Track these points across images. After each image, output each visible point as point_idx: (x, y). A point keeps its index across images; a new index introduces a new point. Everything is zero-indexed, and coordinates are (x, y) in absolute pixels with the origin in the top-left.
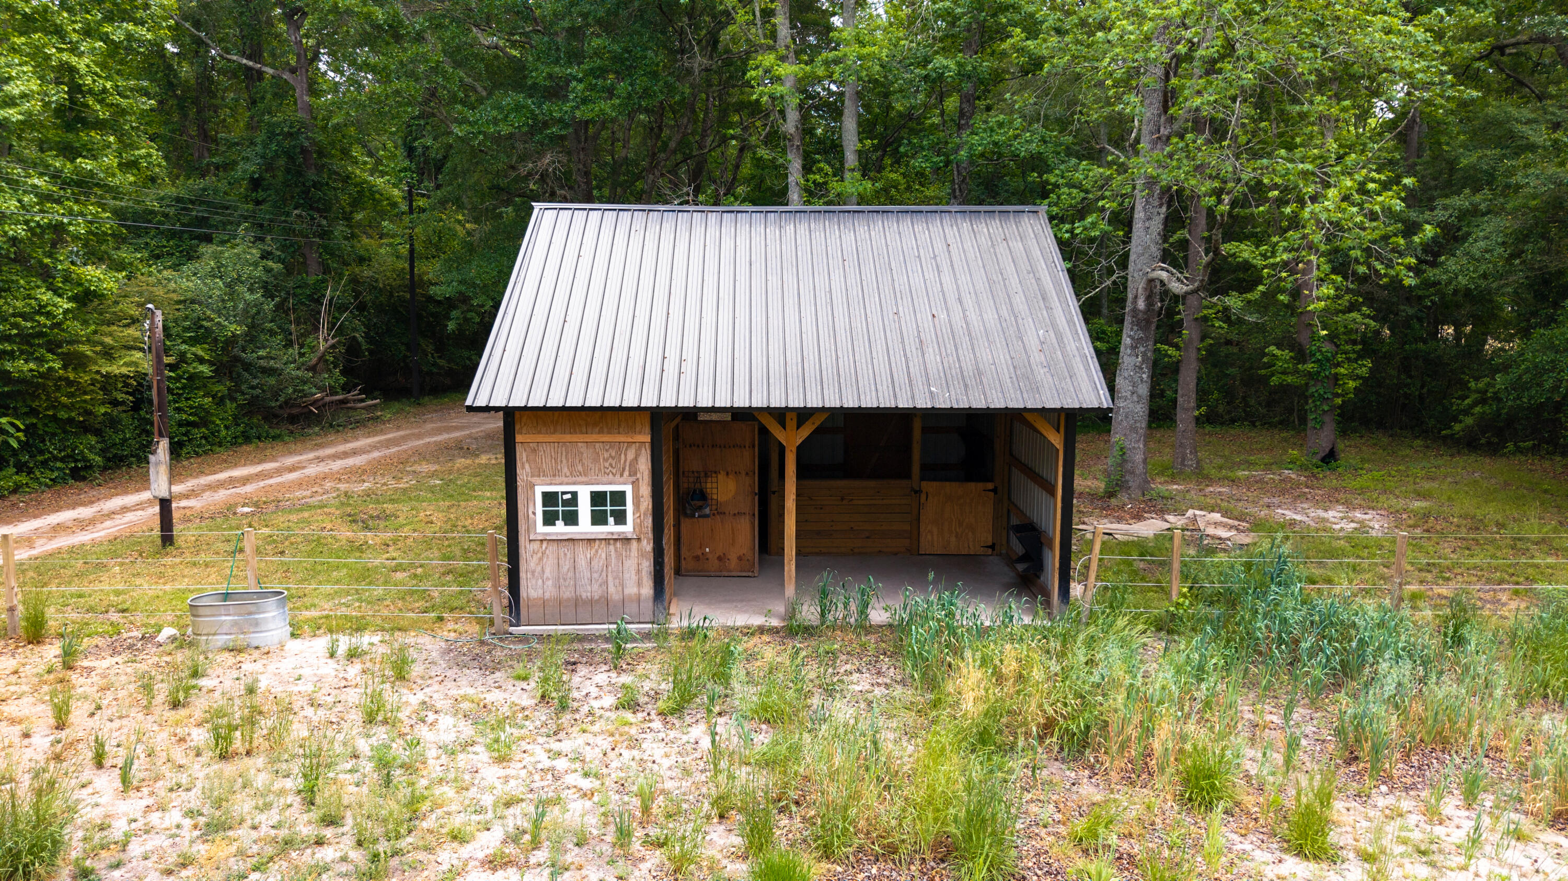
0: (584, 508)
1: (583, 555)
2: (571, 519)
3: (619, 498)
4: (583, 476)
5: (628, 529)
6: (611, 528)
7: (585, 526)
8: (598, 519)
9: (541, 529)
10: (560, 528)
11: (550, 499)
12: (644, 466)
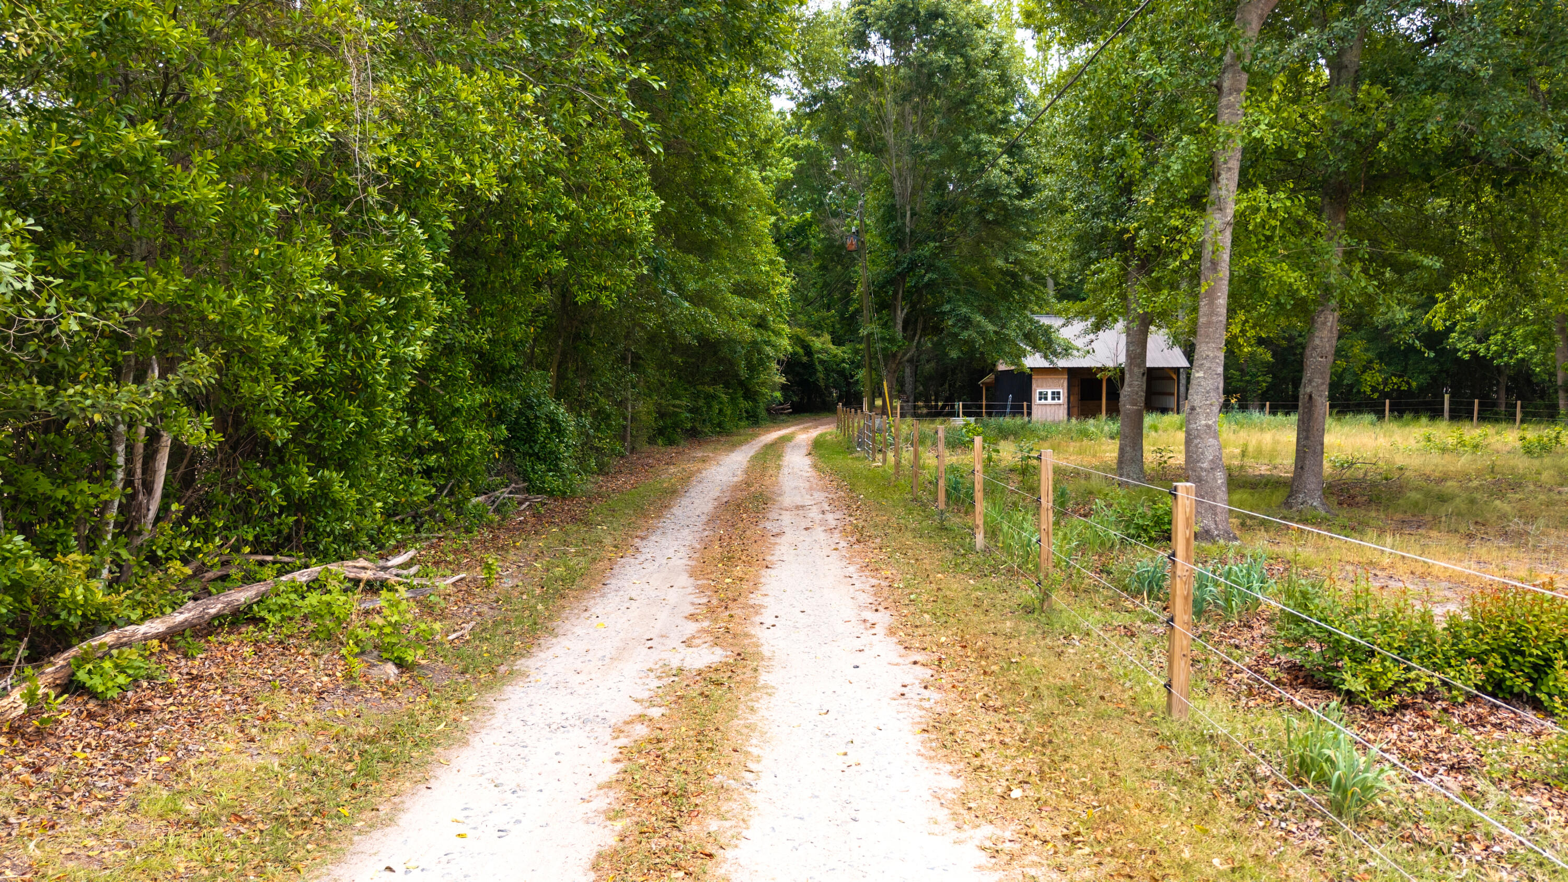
0: (1049, 396)
1: (1048, 408)
2: (1046, 399)
3: (1059, 393)
4: (1050, 387)
5: (1061, 401)
6: (1056, 401)
7: (1049, 401)
8: (1053, 399)
9: (1038, 402)
10: (1043, 401)
11: (1040, 393)
12: (1066, 384)
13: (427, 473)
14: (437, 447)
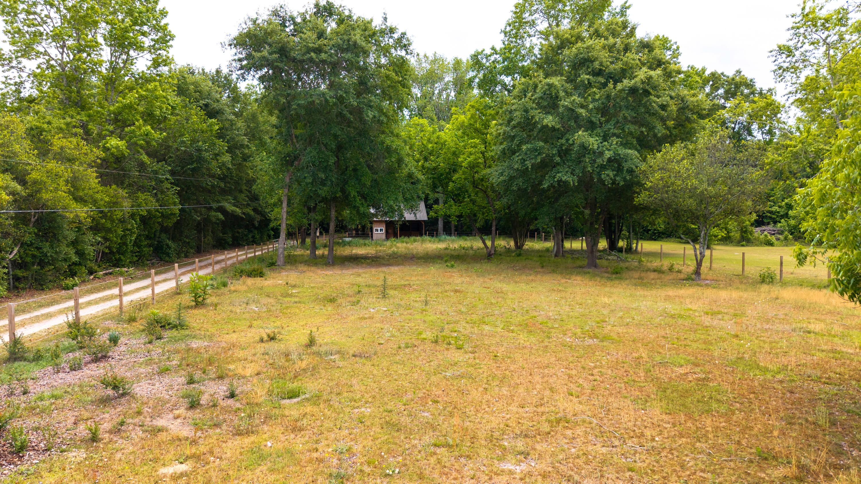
2: (378, 231)
3: (382, 229)
4: (379, 227)
5: (383, 232)
9: (375, 232)
11: (376, 229)
13: (136, 256)
14: (138, 252)
